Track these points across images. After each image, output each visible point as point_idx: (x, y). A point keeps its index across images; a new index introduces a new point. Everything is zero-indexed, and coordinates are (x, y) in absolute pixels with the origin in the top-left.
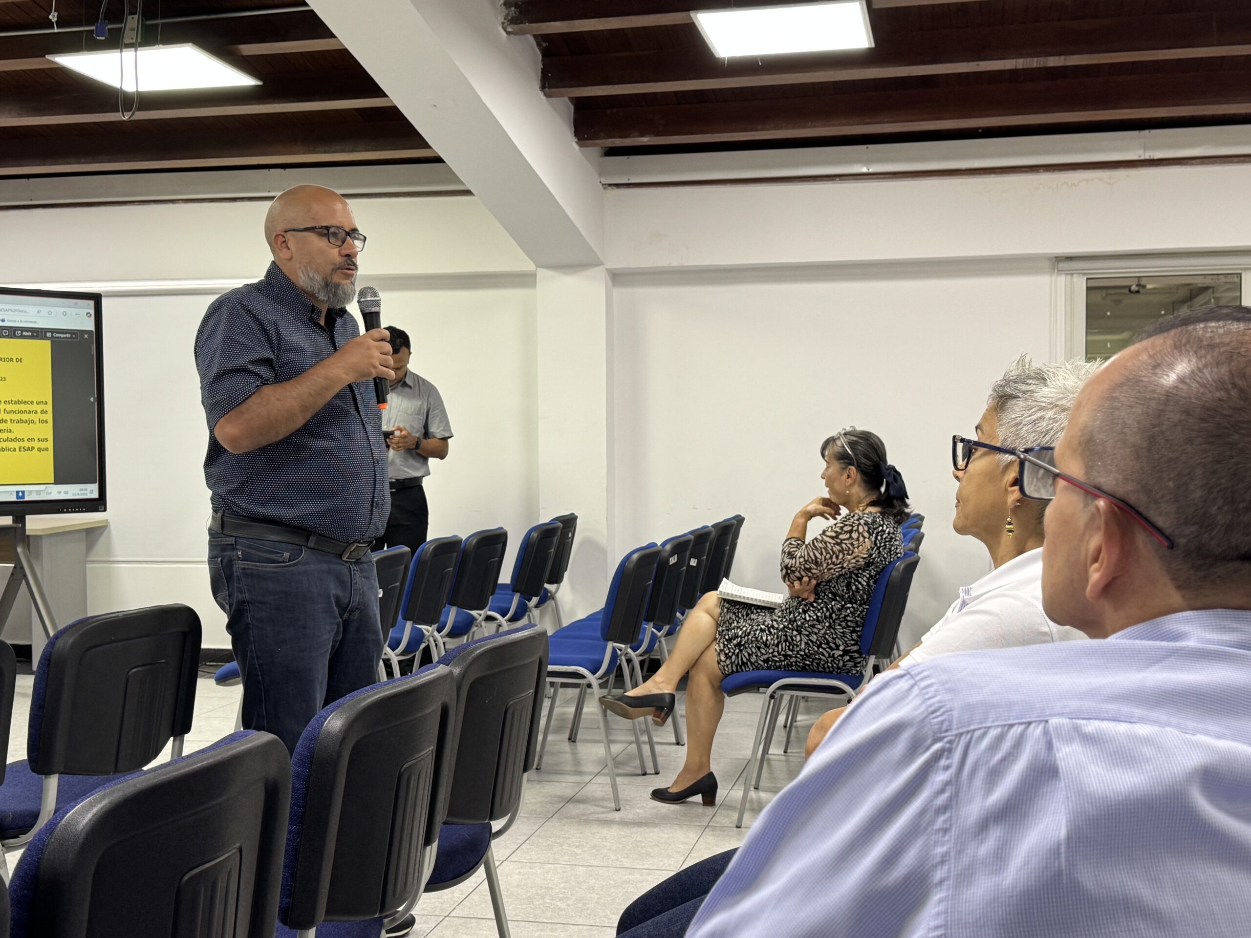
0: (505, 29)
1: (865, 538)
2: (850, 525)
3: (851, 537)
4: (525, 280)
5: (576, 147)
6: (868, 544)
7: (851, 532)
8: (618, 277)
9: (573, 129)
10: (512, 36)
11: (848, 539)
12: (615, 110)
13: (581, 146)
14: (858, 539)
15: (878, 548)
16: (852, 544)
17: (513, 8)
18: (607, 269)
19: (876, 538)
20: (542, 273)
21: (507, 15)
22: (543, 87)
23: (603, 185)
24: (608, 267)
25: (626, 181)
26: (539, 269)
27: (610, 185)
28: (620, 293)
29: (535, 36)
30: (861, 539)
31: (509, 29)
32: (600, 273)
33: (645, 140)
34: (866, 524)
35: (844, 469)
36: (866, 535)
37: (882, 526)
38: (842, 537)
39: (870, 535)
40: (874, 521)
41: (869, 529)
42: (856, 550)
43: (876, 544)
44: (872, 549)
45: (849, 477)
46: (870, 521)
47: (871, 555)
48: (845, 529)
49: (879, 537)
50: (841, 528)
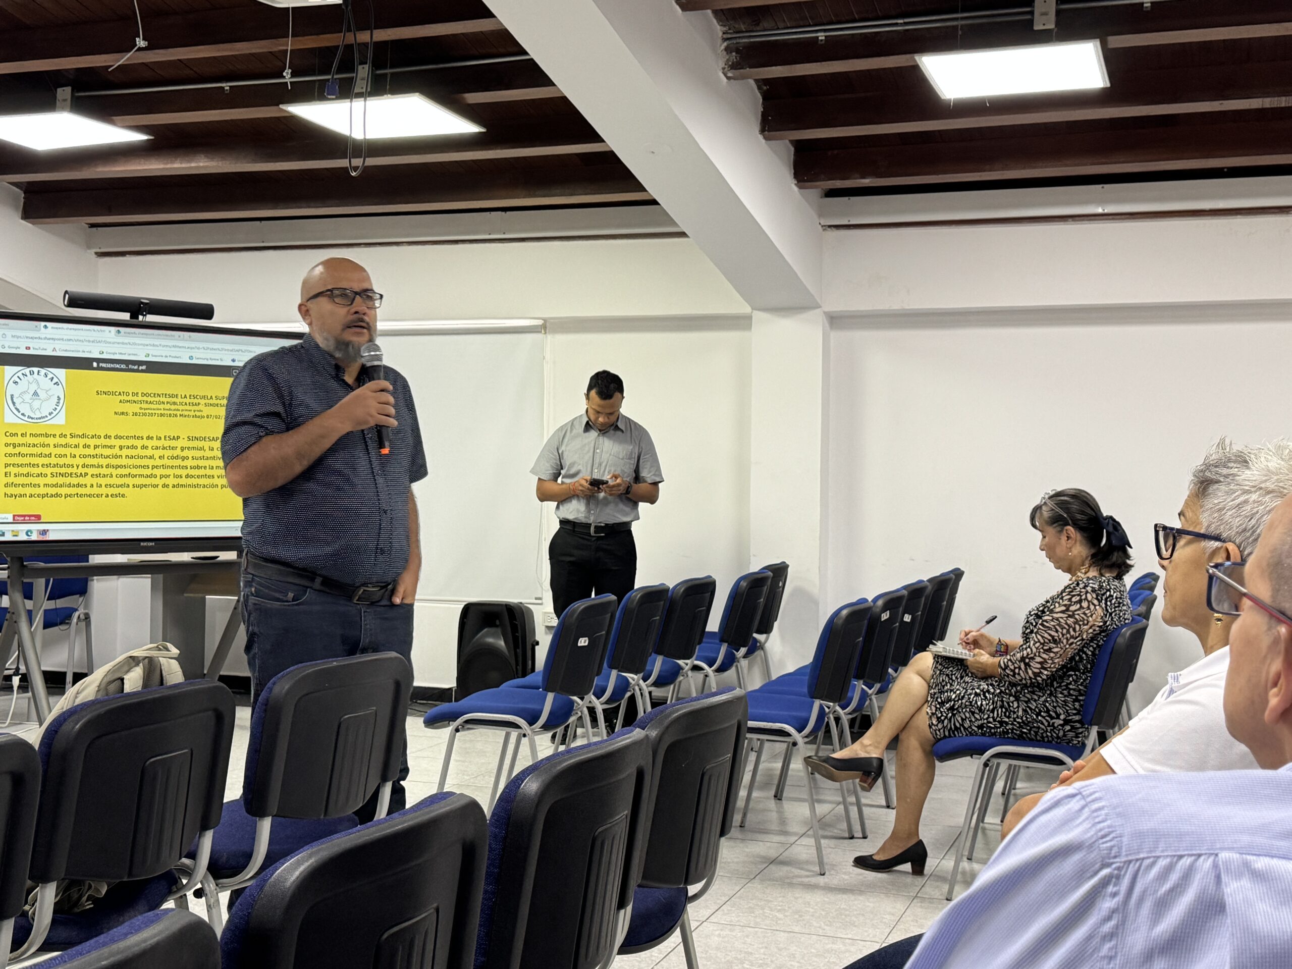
0: (725, 75)
1: (1095, 606)
2: (1078, 595)
3: (1081, 607)
4: (740, 322)
5: (795, 189)
6: (1100, 611)
7: (1080, 601)
8: (836, 321)
9: (793, 171)
10: (732, 81)
11: (1079, 610)
12: (836, 152)
13: (800, 188)
14: (1088, 608)
15: (1109, 614)
16: (1084, 614)
17: (734, 54)
18: (824, 312)
19: (1106, 604)
20: (757, 315)
21: (728, 60)
22: (762, 131)
23: (822, 226)
24: (826, 310)
25: (846, 223)
26: (755, 312)
27: (830, 226)
28: (838, 336)
29: (756, 81)
30: (1092, 607)
31: (730, 74)
32: (817, 316)
33: (867, 182)
34: (1094, 590)
35: (1061, 531)
36: (1096, 602)
37: (1109, 590)
38: (1072, 608)
39: (1100, 601)
40: (1101, 587)
41: (1097, 595)
42: (1090, 619)
43: (1107, 610)
44: (1106, 615)
45: (1068, 538)
46: (1096, 586)
47: (1105, 622)
48: (1074, 599)
49: (1109, 603)
50: (1070, 600)
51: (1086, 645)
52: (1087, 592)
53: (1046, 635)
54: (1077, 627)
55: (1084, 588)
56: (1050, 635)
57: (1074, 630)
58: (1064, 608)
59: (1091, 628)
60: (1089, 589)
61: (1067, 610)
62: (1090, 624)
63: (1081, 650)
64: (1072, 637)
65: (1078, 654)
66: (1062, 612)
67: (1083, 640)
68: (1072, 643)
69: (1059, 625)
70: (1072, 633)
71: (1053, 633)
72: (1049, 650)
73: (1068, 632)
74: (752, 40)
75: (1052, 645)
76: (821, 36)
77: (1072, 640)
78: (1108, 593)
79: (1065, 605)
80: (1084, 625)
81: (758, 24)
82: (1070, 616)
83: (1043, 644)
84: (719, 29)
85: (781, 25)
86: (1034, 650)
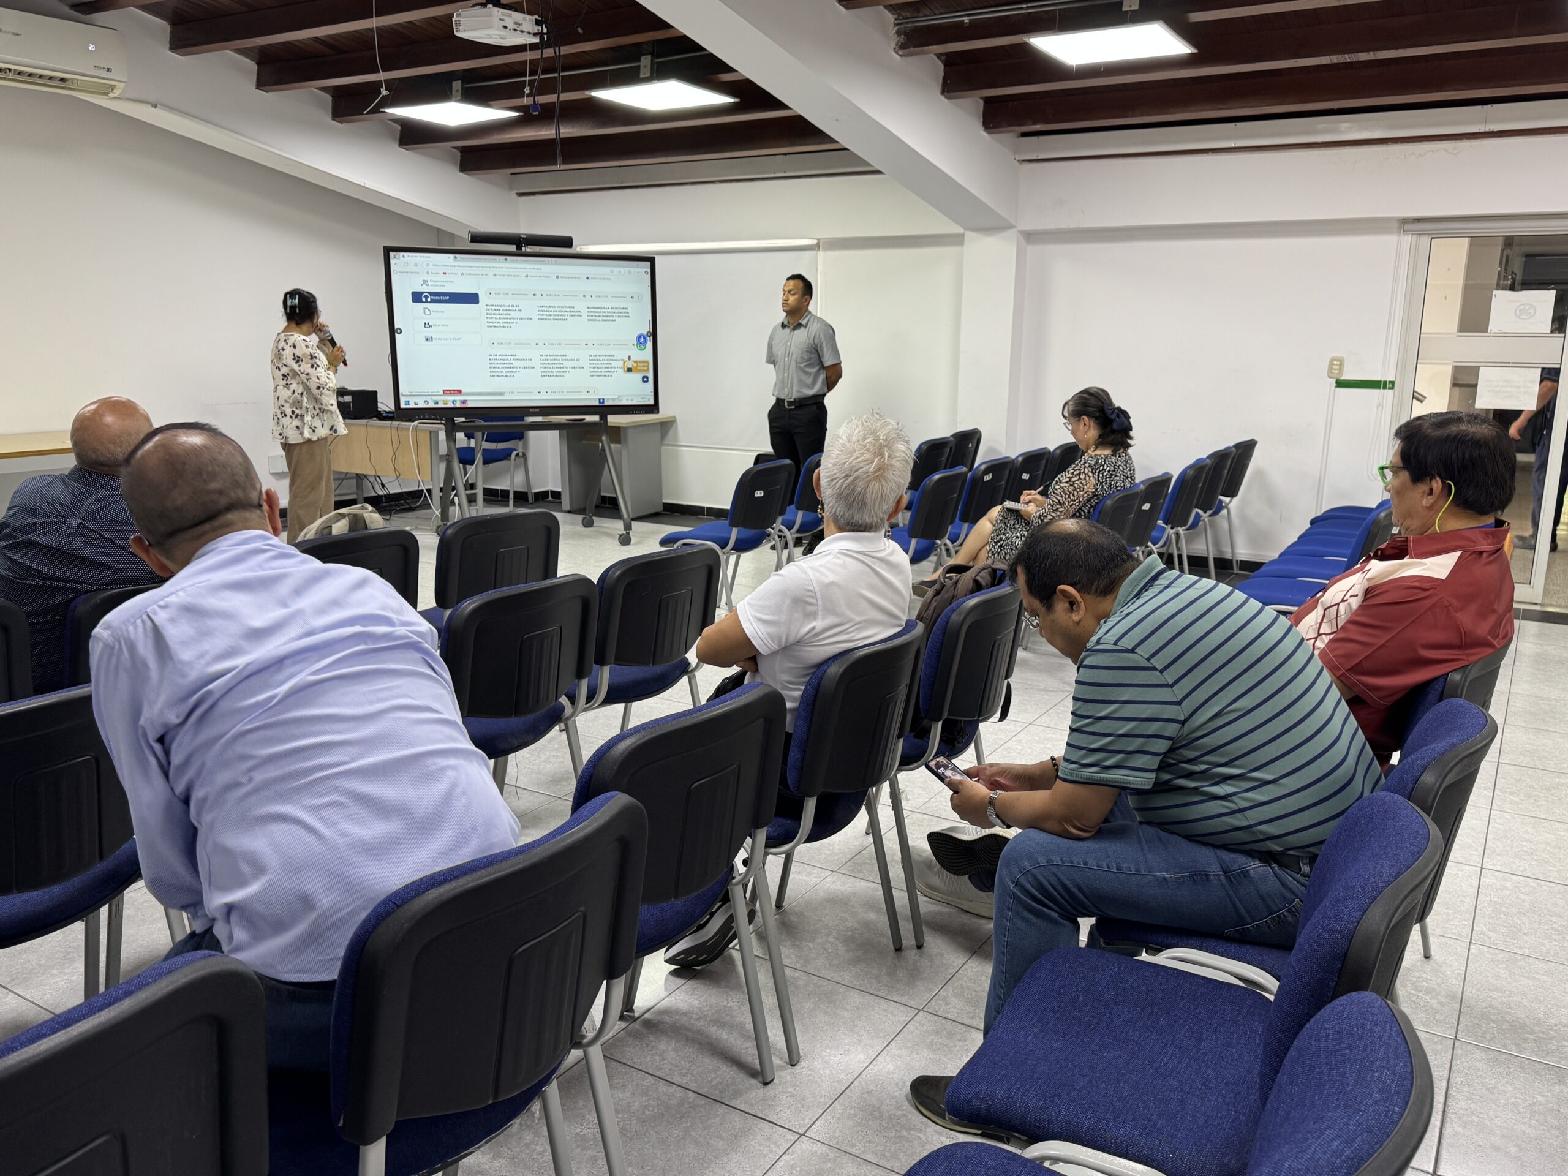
0: (897, 53)
1: (1090, 477)
2: (1079, 469)
3: (1080, 478)
4: (957, 240)
5: (985, 134)
6: (1093, 481)
7: (1079, 474)
8: (1031, 237)
9: (982, 120)
10: (904, 58)
11: (1078, 480)
12: (1016, 103)
13: (989, 133)
14: (1085, 479)
15: (1102, 483)
16: (1081, 483)
17: (903, 36)
18: (1020, 232)
19: (1098, 476)
20: (969, 235)
21: (898, 42)
22: (943, 92)
23: (1018, 161)
24: (1020, 229)
25: (1035, 158)
26: (967, 232)
27: (1024, 161)
28: (1031, 249)
29: (936, 55)
30: (1087, 478)
31: (900, 53)
32: (1012, 233)
33: (1038, 127)
34: (1090, 466)
35: (1079, 420)
36: (1091, 474)
37: (1103, 466)
38: (1073, 479)
39: (1093, 474)
40: (1096, 463)
41: (1092, 469)
42: (1085, 487)
43: (1099, 481)
44: (1097, 484)
45: (1085, 425)
46: (1093, 463)
47: (1097, 489)
48: (1075, 473)
49: (1101, 475)
50: (1073, 473)
51: (1084, 505)
52: (1085, 467)
53: (1055, 500)
54: (1076, 493)
55: (1084, 464)
56: (1057, 499)
57: (1073, 495)
58: (1068, 479)
59: (1086, 493)
60: (1087, 465)
61: (1070, 481)
62: (1085, 491)
63: (1080, 509)
64: (1072, 500)
65: (1078, 511)
66: (1067, 482)
67: (1080, 502)
68: (1072, 505)
69: (1063, 492)
70: (1072, 497)
71: (1059, 498)
72: (1057, 510)
73: (1069, 496)
74: (916, 24)
75: (1058, 506)
76: (966, 20)
77: (1072, 503)
78: (1102, 468)
79: (1069, 477)
80: (1080, 491)
81: (919, 12)
82: (1071, 485)
83: (1052, 506)
84: (890, 18)
85: (937, 12)
86: (1047, 510)
